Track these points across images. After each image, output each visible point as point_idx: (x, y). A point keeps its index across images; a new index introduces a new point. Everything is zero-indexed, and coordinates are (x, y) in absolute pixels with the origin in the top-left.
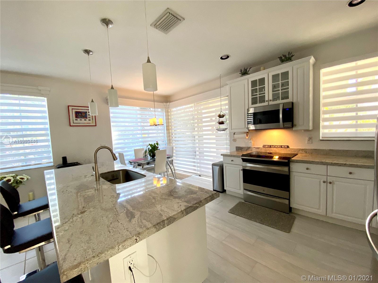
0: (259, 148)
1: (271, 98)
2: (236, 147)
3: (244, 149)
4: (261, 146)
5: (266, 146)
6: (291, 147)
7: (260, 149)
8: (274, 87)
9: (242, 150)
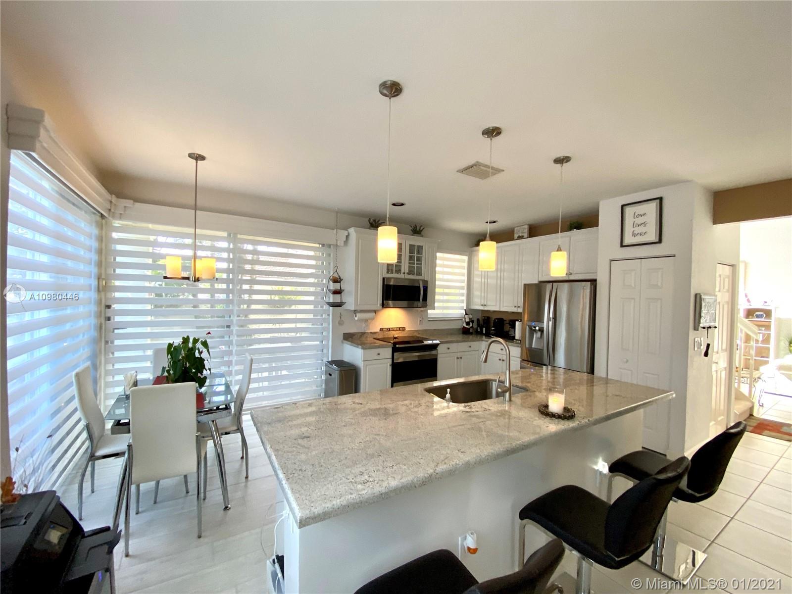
0: (375, 333)
1: (407, 271)
2: (344, 333)
3: (356, 336)
4: (378, 330)
5: (385, 330)
6: (406, 330)
7: (377, 334)
8: (411, 258)
9: (354, 337)
